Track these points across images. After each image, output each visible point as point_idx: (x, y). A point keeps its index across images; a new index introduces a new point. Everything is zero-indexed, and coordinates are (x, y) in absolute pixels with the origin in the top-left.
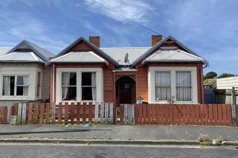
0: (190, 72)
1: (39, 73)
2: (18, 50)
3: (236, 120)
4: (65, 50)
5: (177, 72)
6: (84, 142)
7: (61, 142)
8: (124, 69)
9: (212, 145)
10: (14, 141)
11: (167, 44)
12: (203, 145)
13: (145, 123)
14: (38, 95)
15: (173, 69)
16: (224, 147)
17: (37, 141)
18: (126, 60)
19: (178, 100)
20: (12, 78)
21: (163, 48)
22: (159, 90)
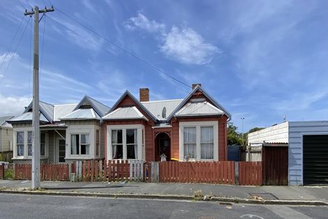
0: (212, 127)
1: (97, 131)
2: (81, 107)
3: (238, 178)
4: (115, 106)
5: (201, 127)
6: (113, 196)
7: (98, 196)
8: (162, 126)
9: (203, 200)
10: (68, 194)
11: (195, 96)
12: (196, 200)
13: (166, 181)
14: (97, 154)
15: (198, 124)
16: (212, 202)
17: (83, 195)
18: (164, 116)
19: (202, 158)
20: (77, 136)
21: (193, 100)
22: (187, 147)
